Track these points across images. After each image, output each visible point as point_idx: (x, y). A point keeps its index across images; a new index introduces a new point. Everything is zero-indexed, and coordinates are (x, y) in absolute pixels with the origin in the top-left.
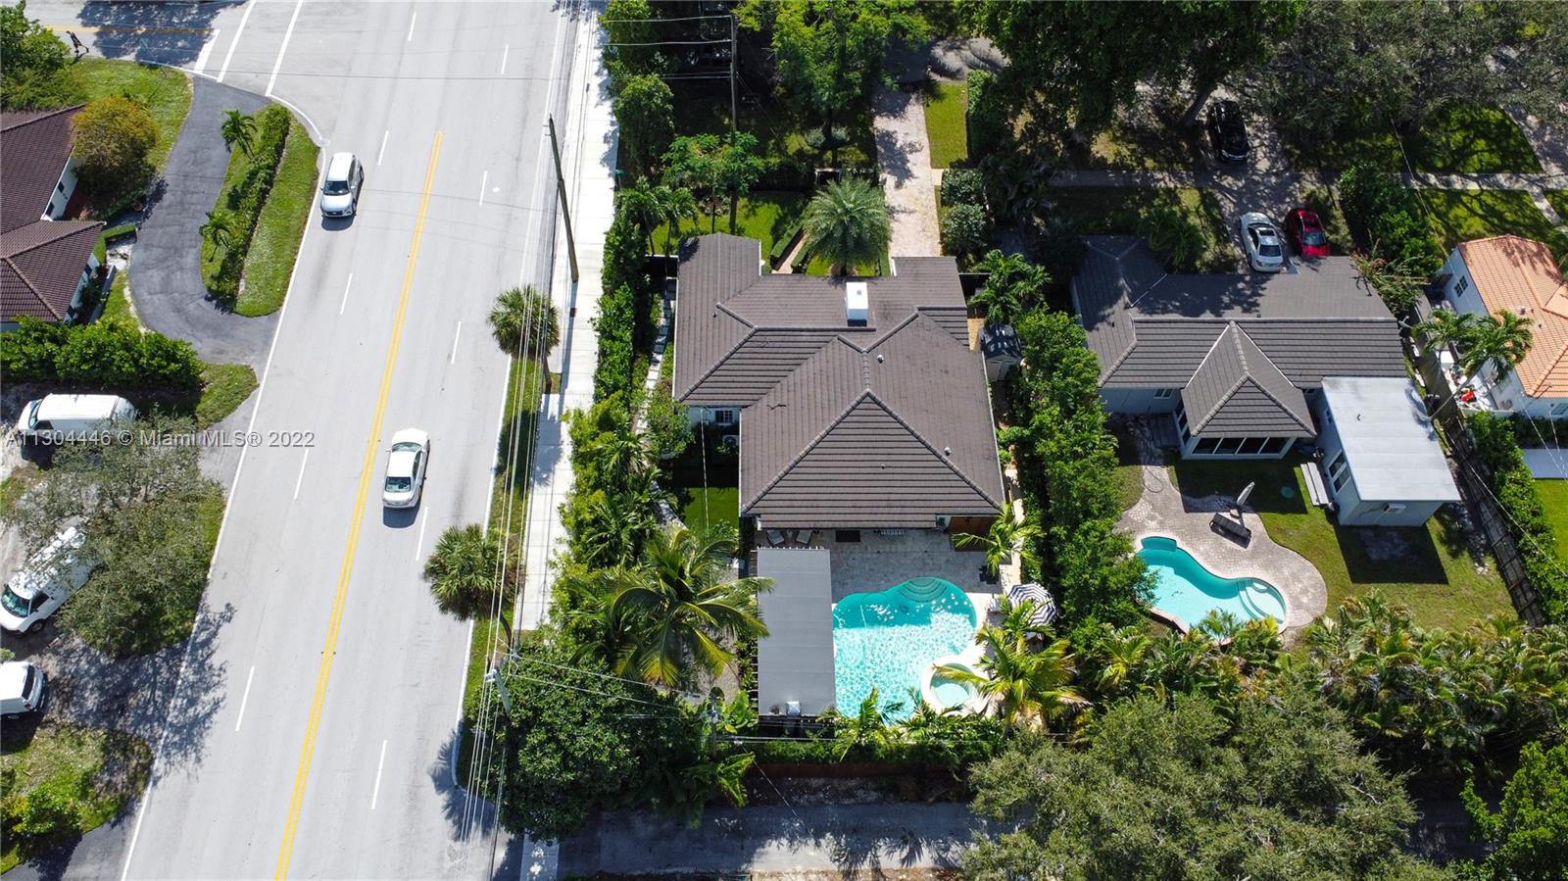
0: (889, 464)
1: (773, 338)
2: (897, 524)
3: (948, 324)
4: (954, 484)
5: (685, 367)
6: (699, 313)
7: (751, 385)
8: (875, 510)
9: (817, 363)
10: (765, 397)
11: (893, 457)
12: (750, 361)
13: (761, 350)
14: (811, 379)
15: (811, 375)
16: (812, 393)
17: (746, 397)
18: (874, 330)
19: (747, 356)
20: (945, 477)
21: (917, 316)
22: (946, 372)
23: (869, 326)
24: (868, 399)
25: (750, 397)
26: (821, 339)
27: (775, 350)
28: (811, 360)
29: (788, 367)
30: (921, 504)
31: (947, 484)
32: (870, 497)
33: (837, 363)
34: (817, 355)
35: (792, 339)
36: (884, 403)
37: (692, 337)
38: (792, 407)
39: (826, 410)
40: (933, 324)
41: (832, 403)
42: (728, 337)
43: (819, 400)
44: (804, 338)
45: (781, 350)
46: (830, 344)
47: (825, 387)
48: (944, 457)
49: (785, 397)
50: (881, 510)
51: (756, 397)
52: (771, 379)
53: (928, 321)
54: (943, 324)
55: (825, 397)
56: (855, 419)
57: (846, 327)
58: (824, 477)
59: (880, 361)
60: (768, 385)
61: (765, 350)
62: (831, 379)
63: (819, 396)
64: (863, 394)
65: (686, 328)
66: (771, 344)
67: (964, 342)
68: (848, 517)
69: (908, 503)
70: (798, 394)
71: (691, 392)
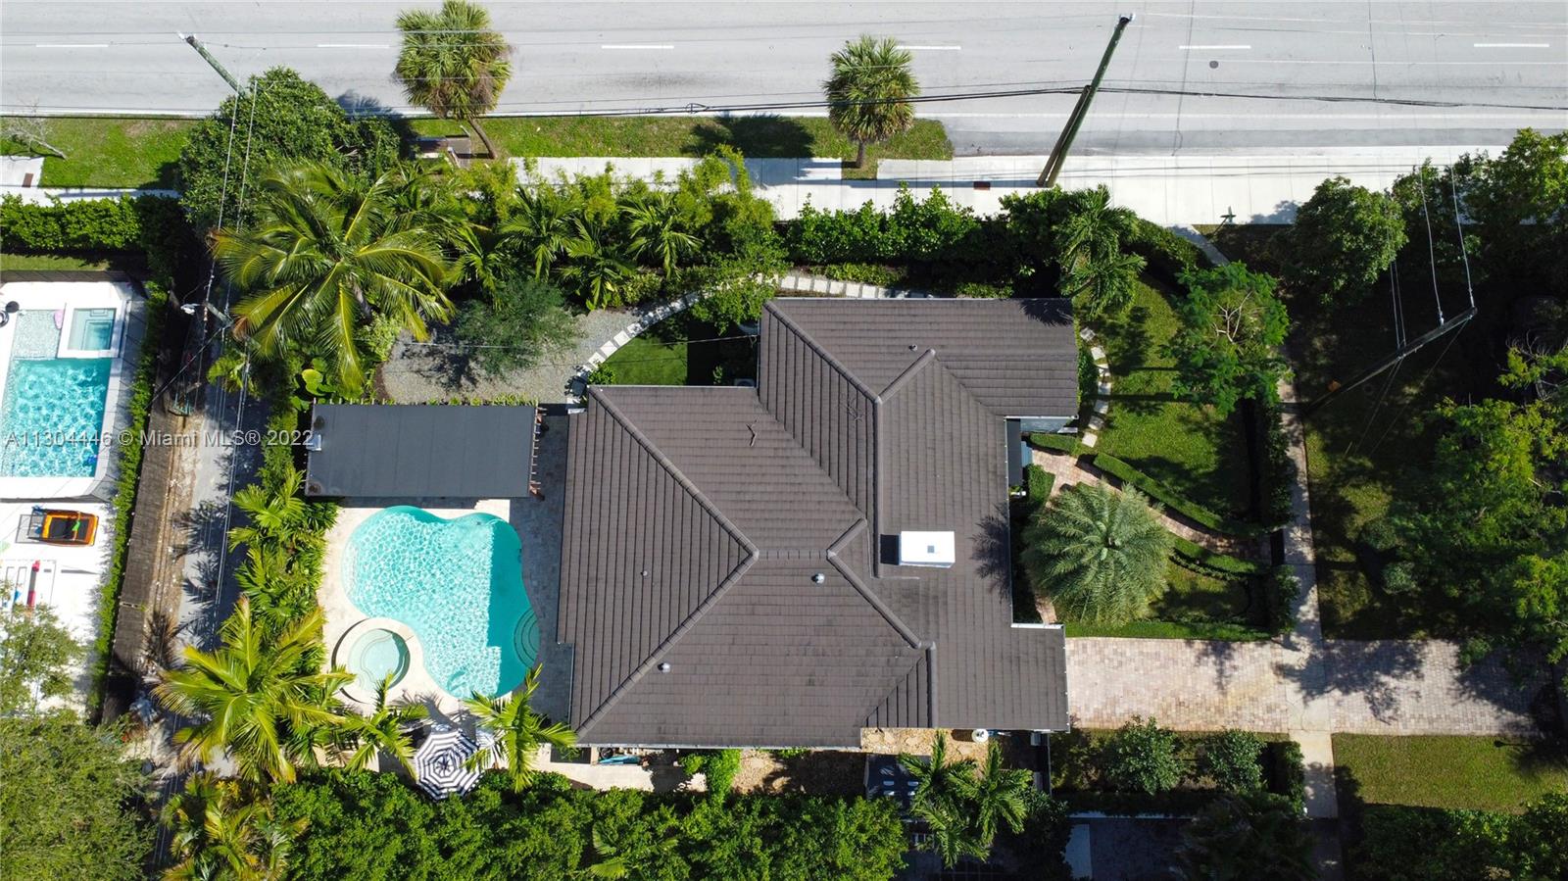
0: (648, 582)
1: (862, 425)
2: (564, 590)
3: (902, 696)
4: (616, 672)
5: (825, 311)
6: (921, 327)
7: (790, 399)
8: (585, 560)
9: (819, 488)
10: (772, 418)
11: (657, 588)
12: (826, 395)
13: (843, 410)
14: (793, 480)
15: (799, 480)
16: (767, 479)
17: (773, 392)
18: (876, 573)
19: (835, 389)
20: (626, 660)
21: (913, 646)
22: (811, 683)
23: (882, 567)
24: (745, 555)
25: (772, 398)
26: (863, 495)
27: (844, 430)
28: (827, 480)
29: (817, 448)
30: (590, 625)
31: (616, 664)
32: (603, 553)
33: (815, 516)
34: (835, 489)
35: (862, 453)
36: (736, 579)
37: (878, 319)
38: (748, 452)
39: (734, 497)
40: (901, 671)
41: (747, 506)
42: (870, 365)
43: (753, 488)
44: (862, 470)
45: (844, 438)
46: (852, 507)
47: (774, 497)
48: (653, 662)
49: (766, 444)
50: (584, 569)
51: (772, 406)
52: (799, 425)
53: (906, 663)
54: (903, 687)
55: (757, 497)
56: (716, 536)
57: (882, 531)
58: (633, 493)
59: (814, 579)
60: (790, 422)
61: (844, 416)
62: (787, 506)
63: (761, 488)
64: (751, 545)
65: (896, 312)
66: (853, 423)
67: (873, 719)
68: (577, 524)
69: (591, 606)
70: (768, 461)
71: (780, 320)
